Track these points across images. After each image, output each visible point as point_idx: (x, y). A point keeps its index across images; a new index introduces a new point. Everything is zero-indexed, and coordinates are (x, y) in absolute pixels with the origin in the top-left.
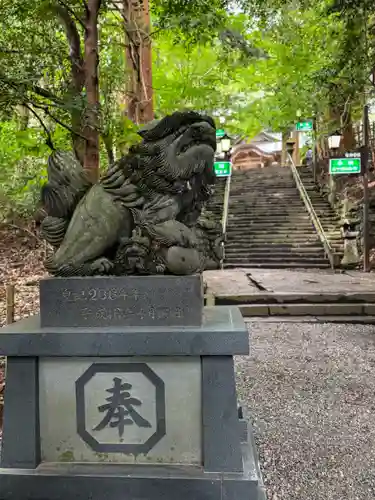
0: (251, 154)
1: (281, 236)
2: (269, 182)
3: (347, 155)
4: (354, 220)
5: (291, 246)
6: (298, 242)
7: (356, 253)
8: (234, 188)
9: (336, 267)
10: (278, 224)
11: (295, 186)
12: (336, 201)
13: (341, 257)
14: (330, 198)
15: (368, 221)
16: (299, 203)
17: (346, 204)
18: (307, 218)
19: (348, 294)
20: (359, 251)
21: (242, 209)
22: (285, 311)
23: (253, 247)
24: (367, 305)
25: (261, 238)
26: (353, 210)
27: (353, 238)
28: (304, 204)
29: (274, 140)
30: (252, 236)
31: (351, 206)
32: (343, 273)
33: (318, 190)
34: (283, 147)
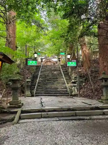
0: (50, 61)
1: (55, 85)
2: (53, 69)
3: (72, 61)
4: (75, 81)
5: (58, 89)
6: (60, 87)
7: (76, 91)
8: (42, 70)
9: (71, 96)
10: (54, 81)
11: (60, 70)
12: (71, 75)
13: (72, 92)
14: (70, 74)
15: (79, 81)
16: (61, 75)
17: (73, 76)
18: (63, 80)
19: (71, 107)
20: (77, 90)
21: (44, 77)
22: (47, 116)
23: (46, 89)
24: (77, 112)
25: (49, 86)
26: (75, 78)
27: (75, 86)
28: (62, 76)
29: (56, 58)
30: (46, 85)
31: (75, 76)
32: (72, 98)
33: (66, 71)
34: (58, 60)
